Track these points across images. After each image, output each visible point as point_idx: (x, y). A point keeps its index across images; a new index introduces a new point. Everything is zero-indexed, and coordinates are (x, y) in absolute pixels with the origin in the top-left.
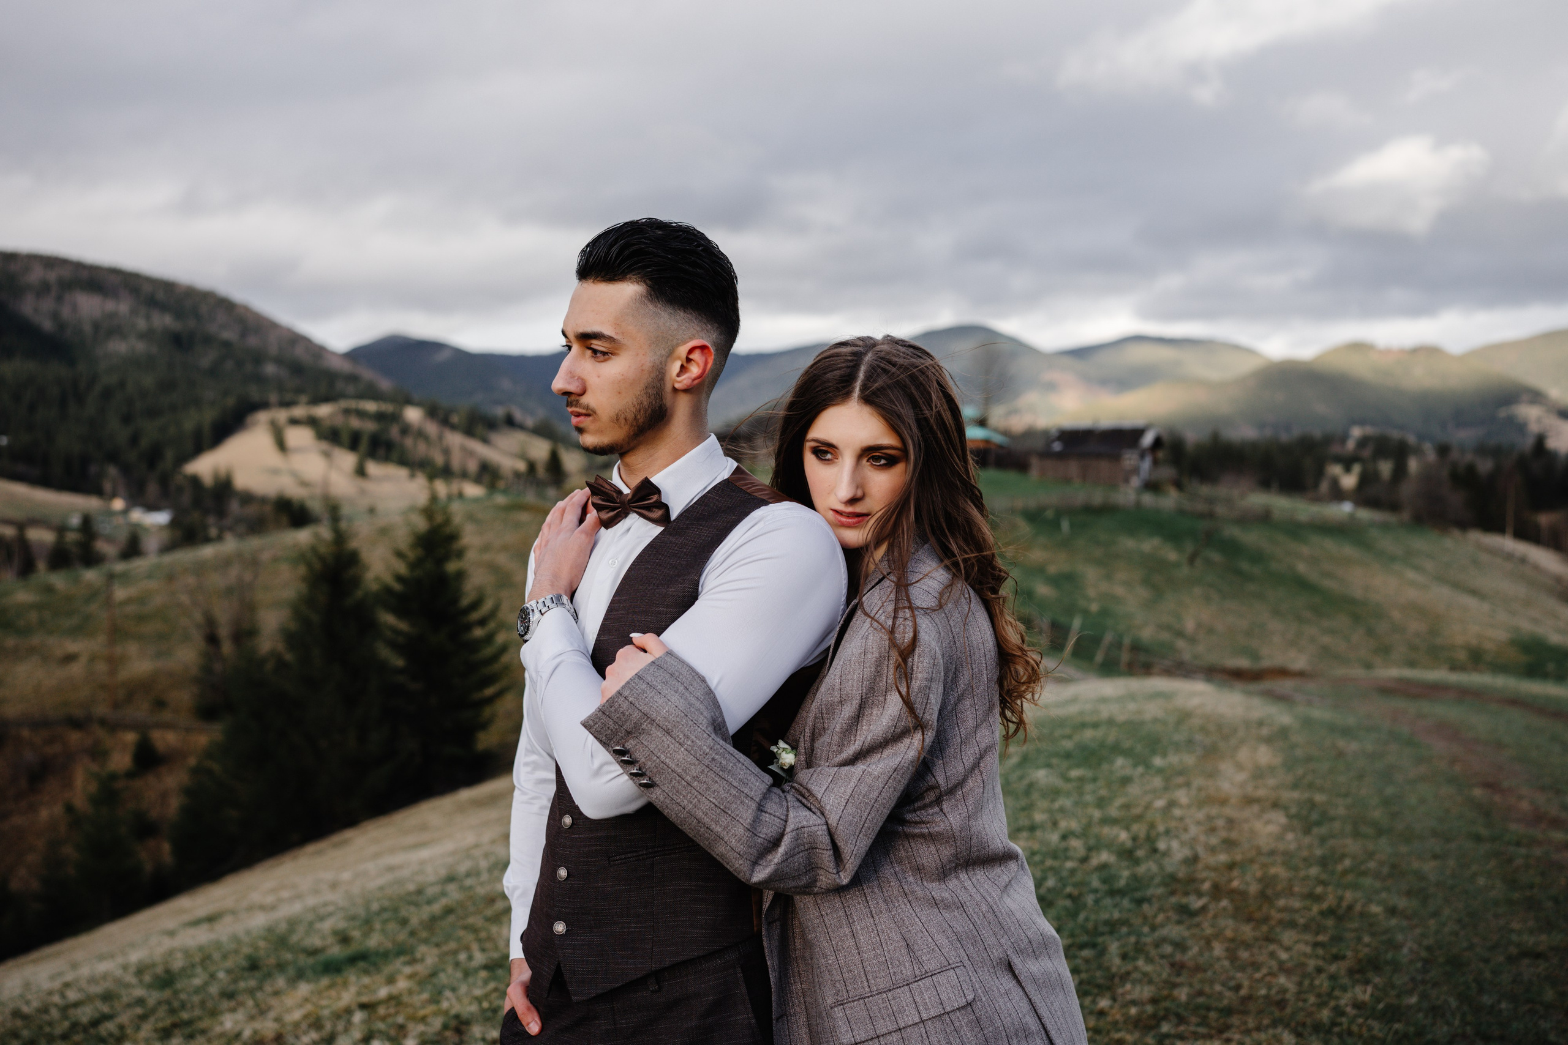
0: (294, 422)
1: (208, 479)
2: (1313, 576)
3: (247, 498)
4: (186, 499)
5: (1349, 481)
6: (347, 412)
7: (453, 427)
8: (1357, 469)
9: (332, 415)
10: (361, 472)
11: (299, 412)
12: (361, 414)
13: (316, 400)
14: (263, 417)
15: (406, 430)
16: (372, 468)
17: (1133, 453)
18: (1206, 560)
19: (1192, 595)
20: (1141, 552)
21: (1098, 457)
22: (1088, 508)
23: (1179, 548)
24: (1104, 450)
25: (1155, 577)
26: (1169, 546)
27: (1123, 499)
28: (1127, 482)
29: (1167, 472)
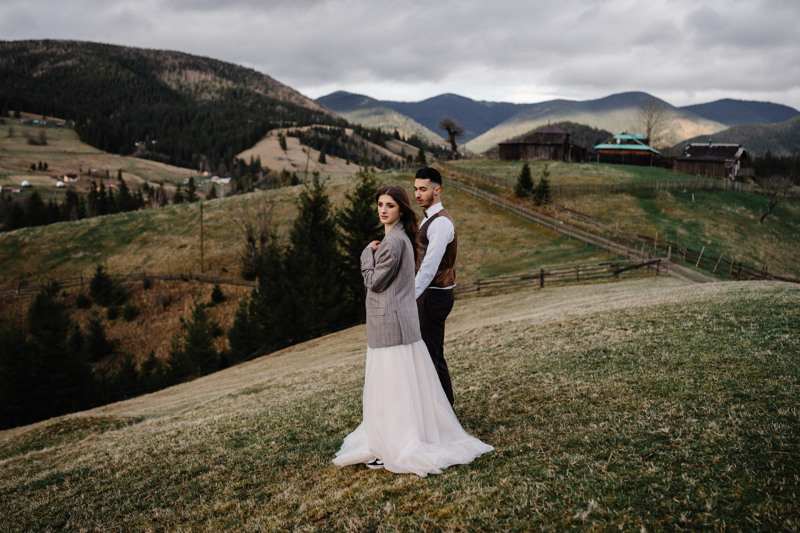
0: (290, 135)
1: (248, 162)
3: (267, 171)
4: (237, 171)
6: (316, 129)
7: (369, 139)
9: (308, 131)
10: (322, 160)
11: (292, 130)
12: (323, 131)
13: (301, 125)
14: (275, 132)
15: (346, 139)
16: (328, 158)
17: (730, 160)
18: (770, 219)
19: (762, 238)
20: (734, 214)
21: (712, 162)
22: (705, 189)
23: (755, 213)
24: (715, 158)
25: (742, 227)
26: (750, 211)
27: (725, 185)
28: (727, 176)
29: (749, 171)
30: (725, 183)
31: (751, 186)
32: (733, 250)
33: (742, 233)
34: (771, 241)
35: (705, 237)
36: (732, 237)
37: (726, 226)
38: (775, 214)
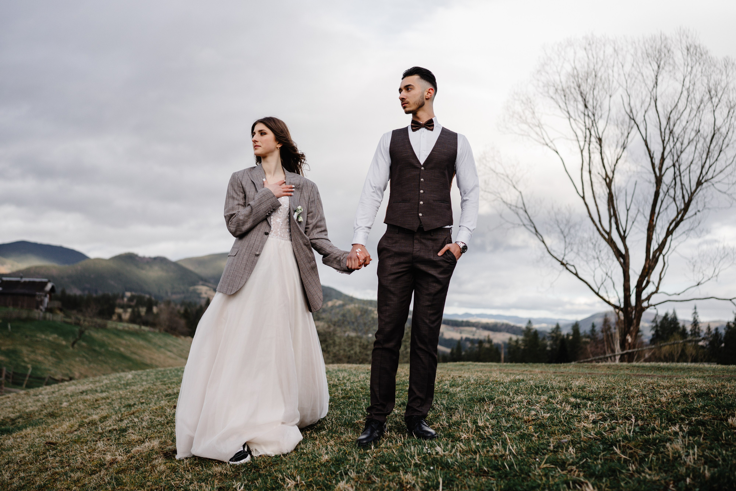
2: (128, 353)
5: (126, 316)
8: (130, 310)
17: (41, 293)
18: (79, 345)
19: (75, 361)
20: (49, 341)
21: (24, 295)
22: (20, 319)
23: (66, 339)
24: (26, 291)
25: (57, 352)
26: (61, 338)
27: (37, 316)
28: (38, 308)
29: (57, 304)
30: (37, 314)
31: (59, 317)
32: (53, 372)
33: (57, 357)
34: (83, 363)
35: (24, 362)
36: (49, 361)
37: (43, 352)
38: (84, 340)
